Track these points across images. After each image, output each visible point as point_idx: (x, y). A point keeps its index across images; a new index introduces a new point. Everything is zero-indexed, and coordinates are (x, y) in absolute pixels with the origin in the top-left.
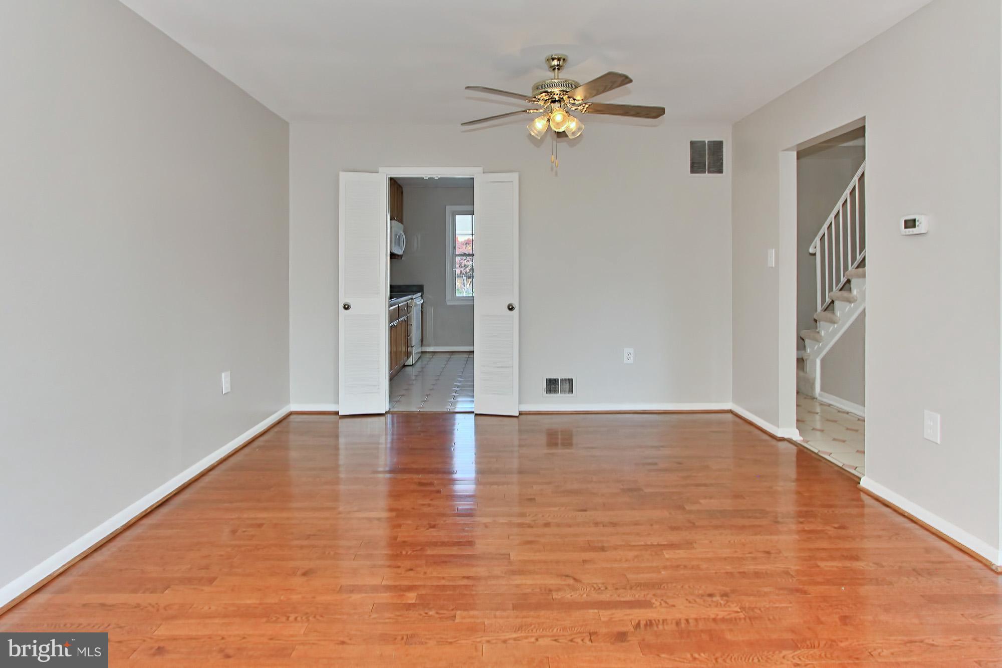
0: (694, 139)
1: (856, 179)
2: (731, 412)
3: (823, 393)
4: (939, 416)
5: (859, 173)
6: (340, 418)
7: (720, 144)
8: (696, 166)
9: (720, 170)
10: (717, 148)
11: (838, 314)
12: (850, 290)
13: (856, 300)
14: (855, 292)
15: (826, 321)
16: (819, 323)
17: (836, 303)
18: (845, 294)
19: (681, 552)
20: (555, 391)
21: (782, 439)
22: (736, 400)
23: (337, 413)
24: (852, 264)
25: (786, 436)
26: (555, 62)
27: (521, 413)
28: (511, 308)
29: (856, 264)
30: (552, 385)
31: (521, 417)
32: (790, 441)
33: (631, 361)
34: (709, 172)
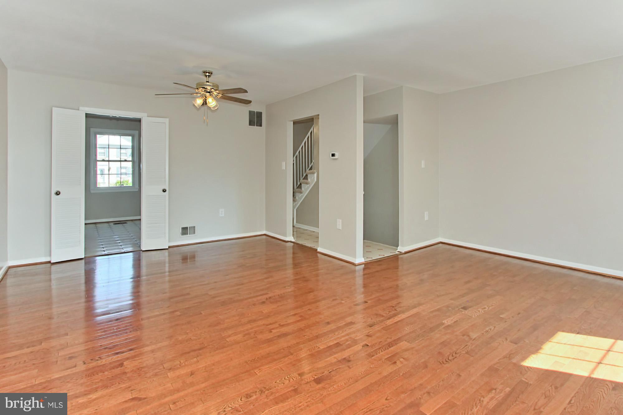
0: (250, 110)
1: (309, 133)
2: (265, 235)
3: (297, 224)
4: (341, 220)
5: (310, 131)
6: (51, 265)
7: (261, 113)
8: (251, 123)
9: (261, 126)
10: (259, 115)
11: (303, 189)
12: (307, 179)
13: (309, 184)
14: (309, 180)
15: (298, 192)
16: (296, 193)
17: (302, 185)
18: (305, 181)
19: (270, 279)
20: (187, 234)
21: (288, 242)
22: (267, 230)
23: (50, 262)
24: (308, 168)
25: (289, 240)
26: (207, 74)
27: (169, 247)
28: (164, 191)
29: (309, 168)
30: (185, 231)
31: (170, 249)
32: (291, 242)
33: (223, 215)
34: (257, 126)
